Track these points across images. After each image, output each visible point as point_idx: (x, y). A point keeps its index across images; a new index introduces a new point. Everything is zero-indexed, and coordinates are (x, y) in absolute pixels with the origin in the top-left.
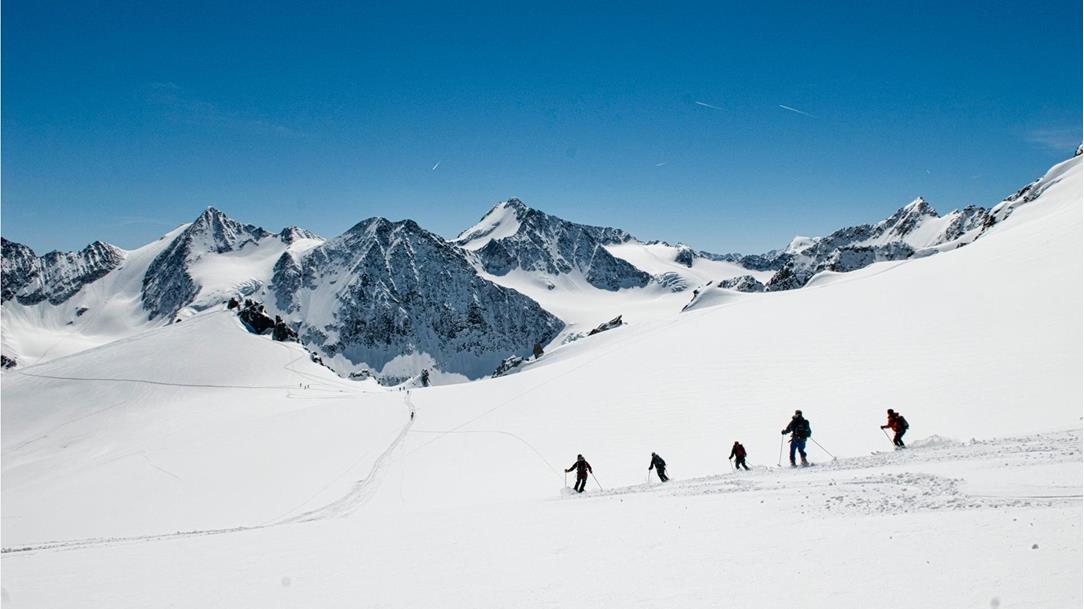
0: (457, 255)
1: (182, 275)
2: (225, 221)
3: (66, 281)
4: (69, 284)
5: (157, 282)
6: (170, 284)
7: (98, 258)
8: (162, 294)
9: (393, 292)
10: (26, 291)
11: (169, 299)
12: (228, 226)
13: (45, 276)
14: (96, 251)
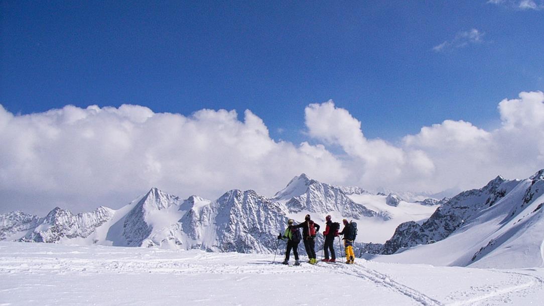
0: (276, 206)
1: (142, 222)
2: (161, 194)
3: (88, 227)
4: (89, 228)
5: (130, 226)
6: (136, 226)
7: (101, 214)
8: (133, 231)
9: (245, 227)
10: (71, 233)
11: (137, 234)
12: (163, 196)
13: (78, 224)
14: (100, 211)
